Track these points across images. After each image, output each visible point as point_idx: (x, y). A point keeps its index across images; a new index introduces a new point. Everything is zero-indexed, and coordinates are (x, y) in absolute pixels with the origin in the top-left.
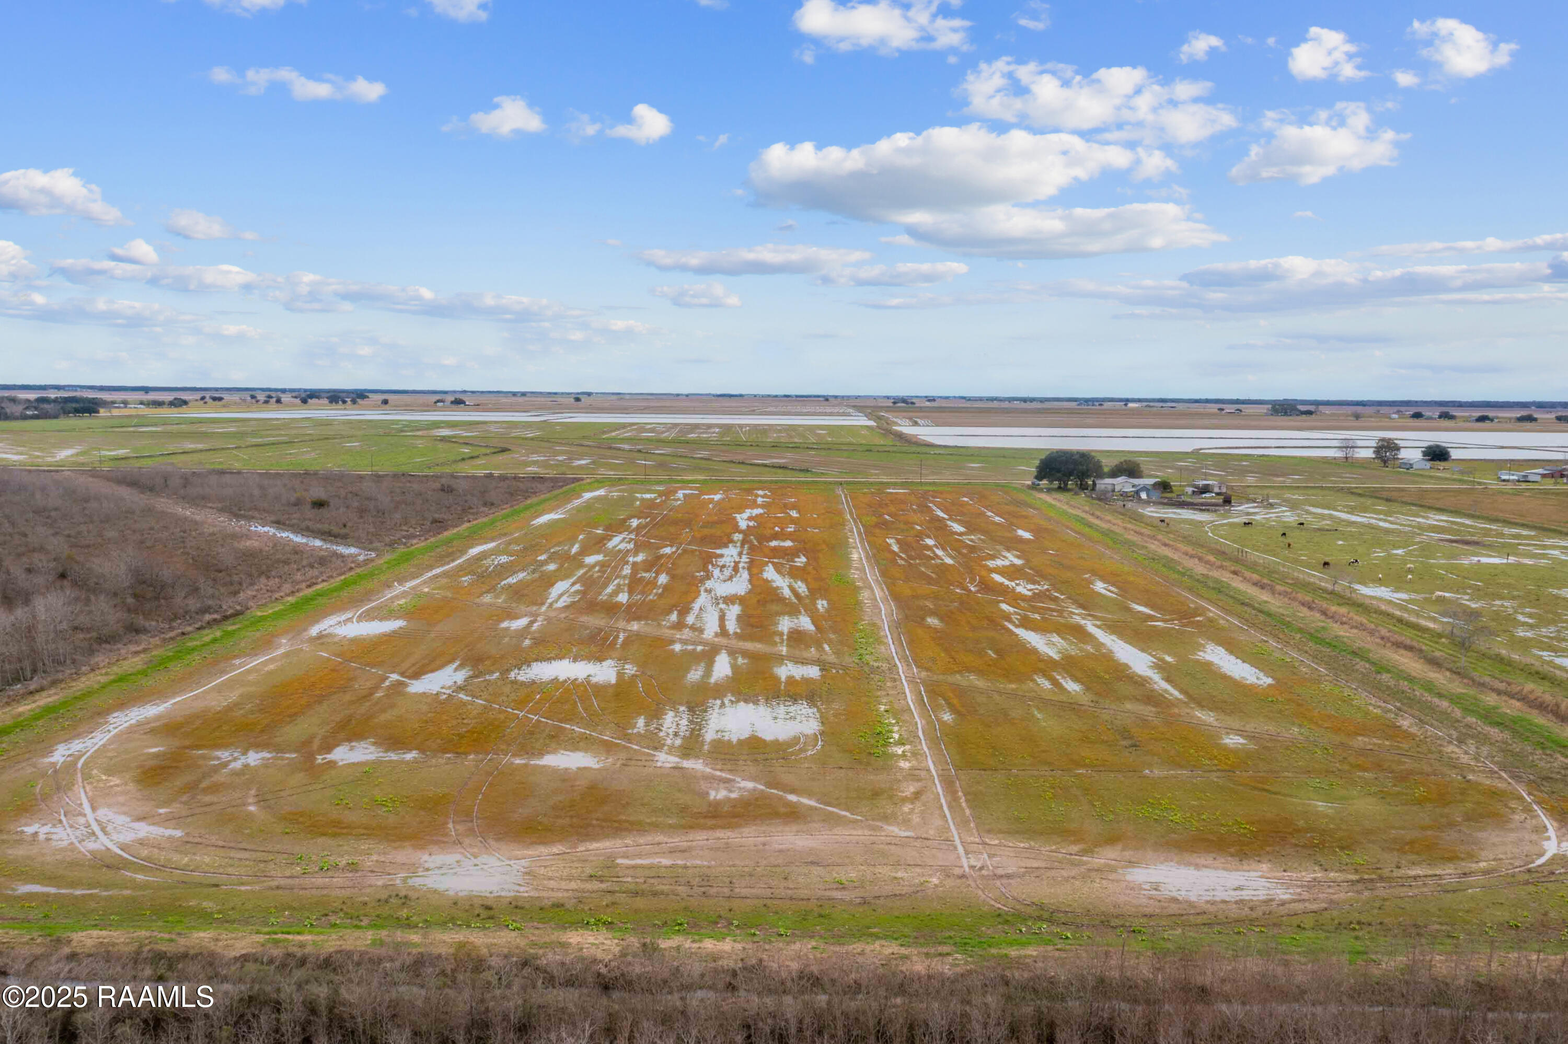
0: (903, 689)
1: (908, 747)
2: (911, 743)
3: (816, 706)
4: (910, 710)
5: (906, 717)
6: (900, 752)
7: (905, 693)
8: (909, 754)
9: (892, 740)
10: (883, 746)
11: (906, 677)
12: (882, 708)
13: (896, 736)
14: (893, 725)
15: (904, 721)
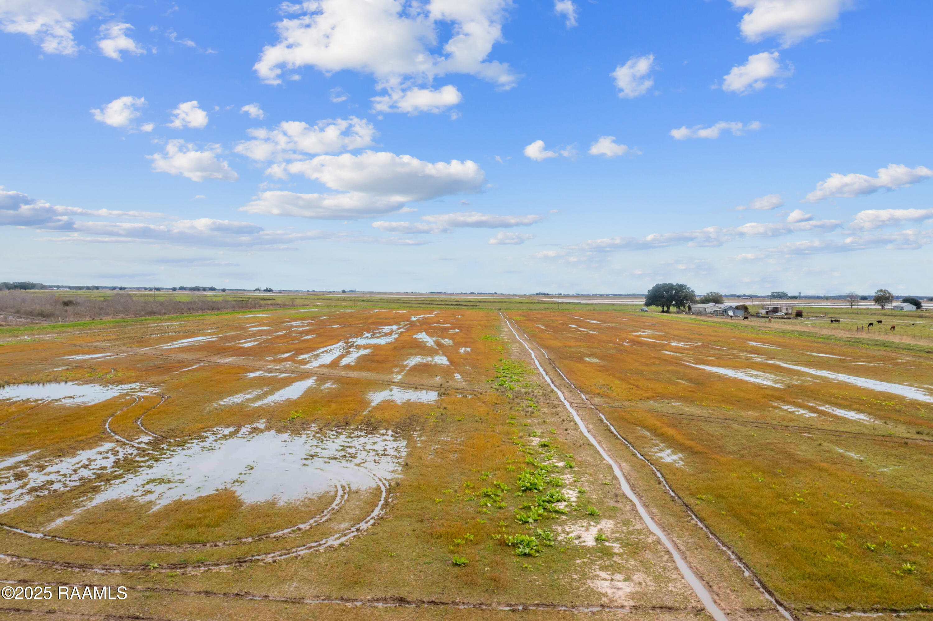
0: (569, 414)
1: (607, 525)
2: (612, 513)
3: (409, 439)
4: (590, 445)
5: (584, 455)
6: (589, 540)
7: (572, 421)
8: (617, 547)
9: (561, 506)
10: (541, 520)
11: (571, 403)
12: (536, 441)
13: (572, 495)
14: (561, 471)
15: (581, 464)
